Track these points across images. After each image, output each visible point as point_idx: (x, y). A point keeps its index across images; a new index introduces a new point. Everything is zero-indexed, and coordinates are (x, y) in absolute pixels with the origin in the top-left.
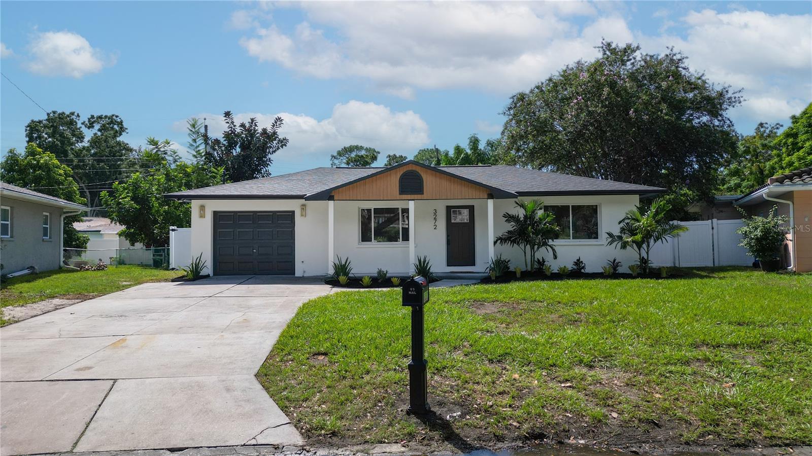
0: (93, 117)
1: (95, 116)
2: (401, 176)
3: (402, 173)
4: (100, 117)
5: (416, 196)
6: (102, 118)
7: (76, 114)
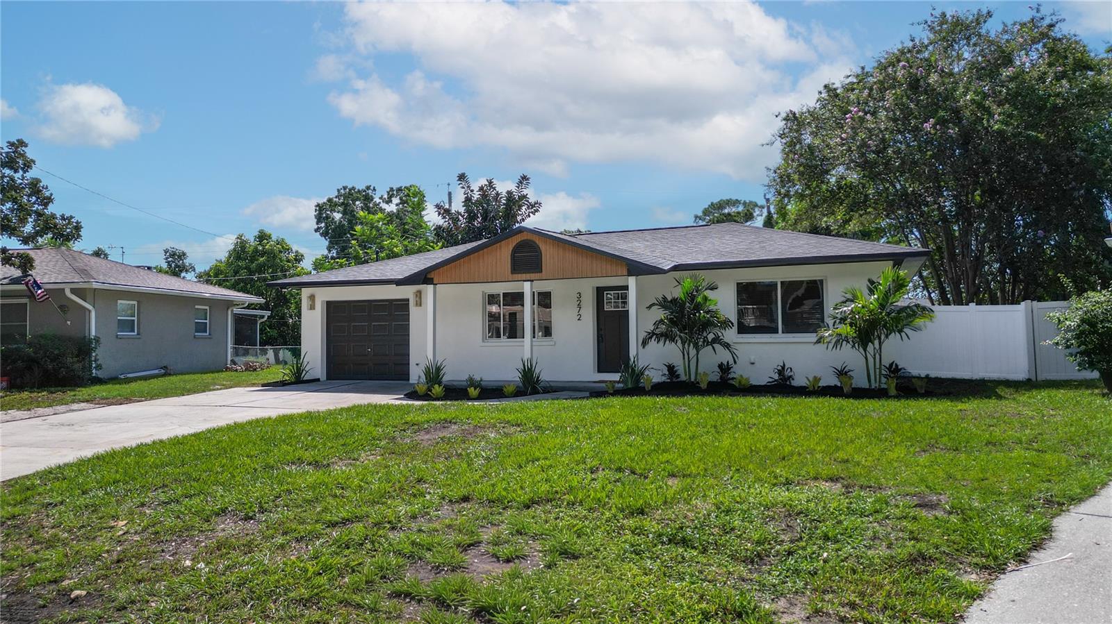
0: (392, 189)
1: (394, 189)
2: (514, 248)
3: (514, 244)
4: (399, 190)
5: (532, 276)
6: (402, 190)
7: (372, 188)
